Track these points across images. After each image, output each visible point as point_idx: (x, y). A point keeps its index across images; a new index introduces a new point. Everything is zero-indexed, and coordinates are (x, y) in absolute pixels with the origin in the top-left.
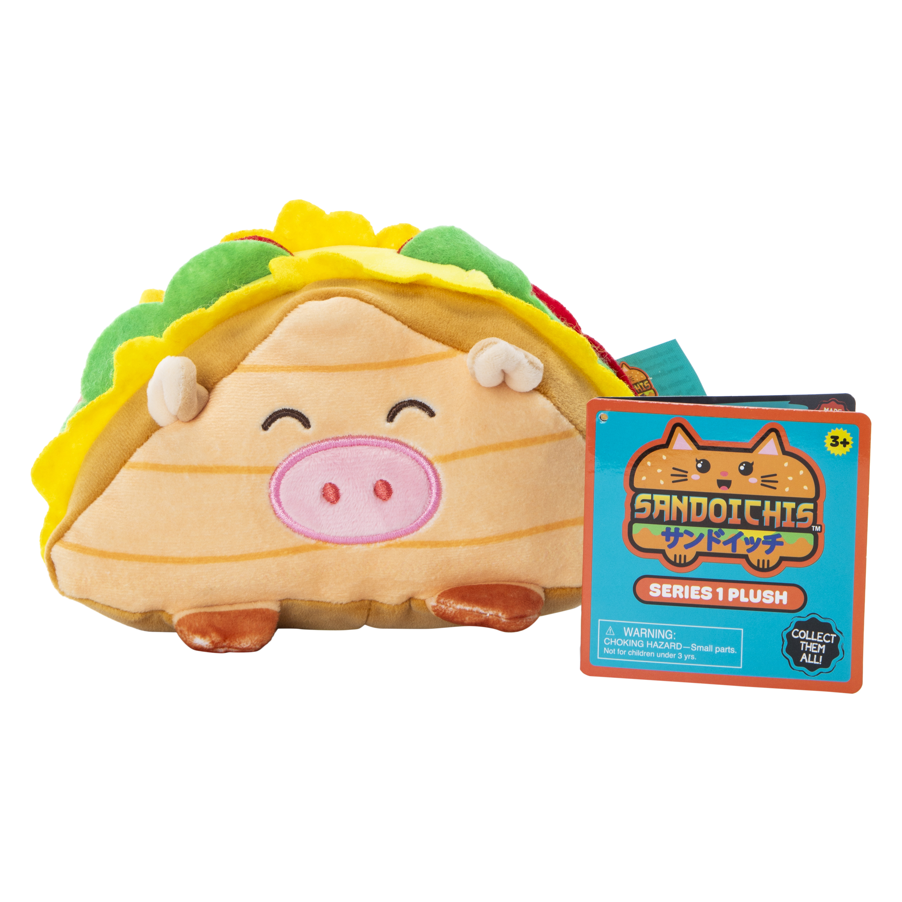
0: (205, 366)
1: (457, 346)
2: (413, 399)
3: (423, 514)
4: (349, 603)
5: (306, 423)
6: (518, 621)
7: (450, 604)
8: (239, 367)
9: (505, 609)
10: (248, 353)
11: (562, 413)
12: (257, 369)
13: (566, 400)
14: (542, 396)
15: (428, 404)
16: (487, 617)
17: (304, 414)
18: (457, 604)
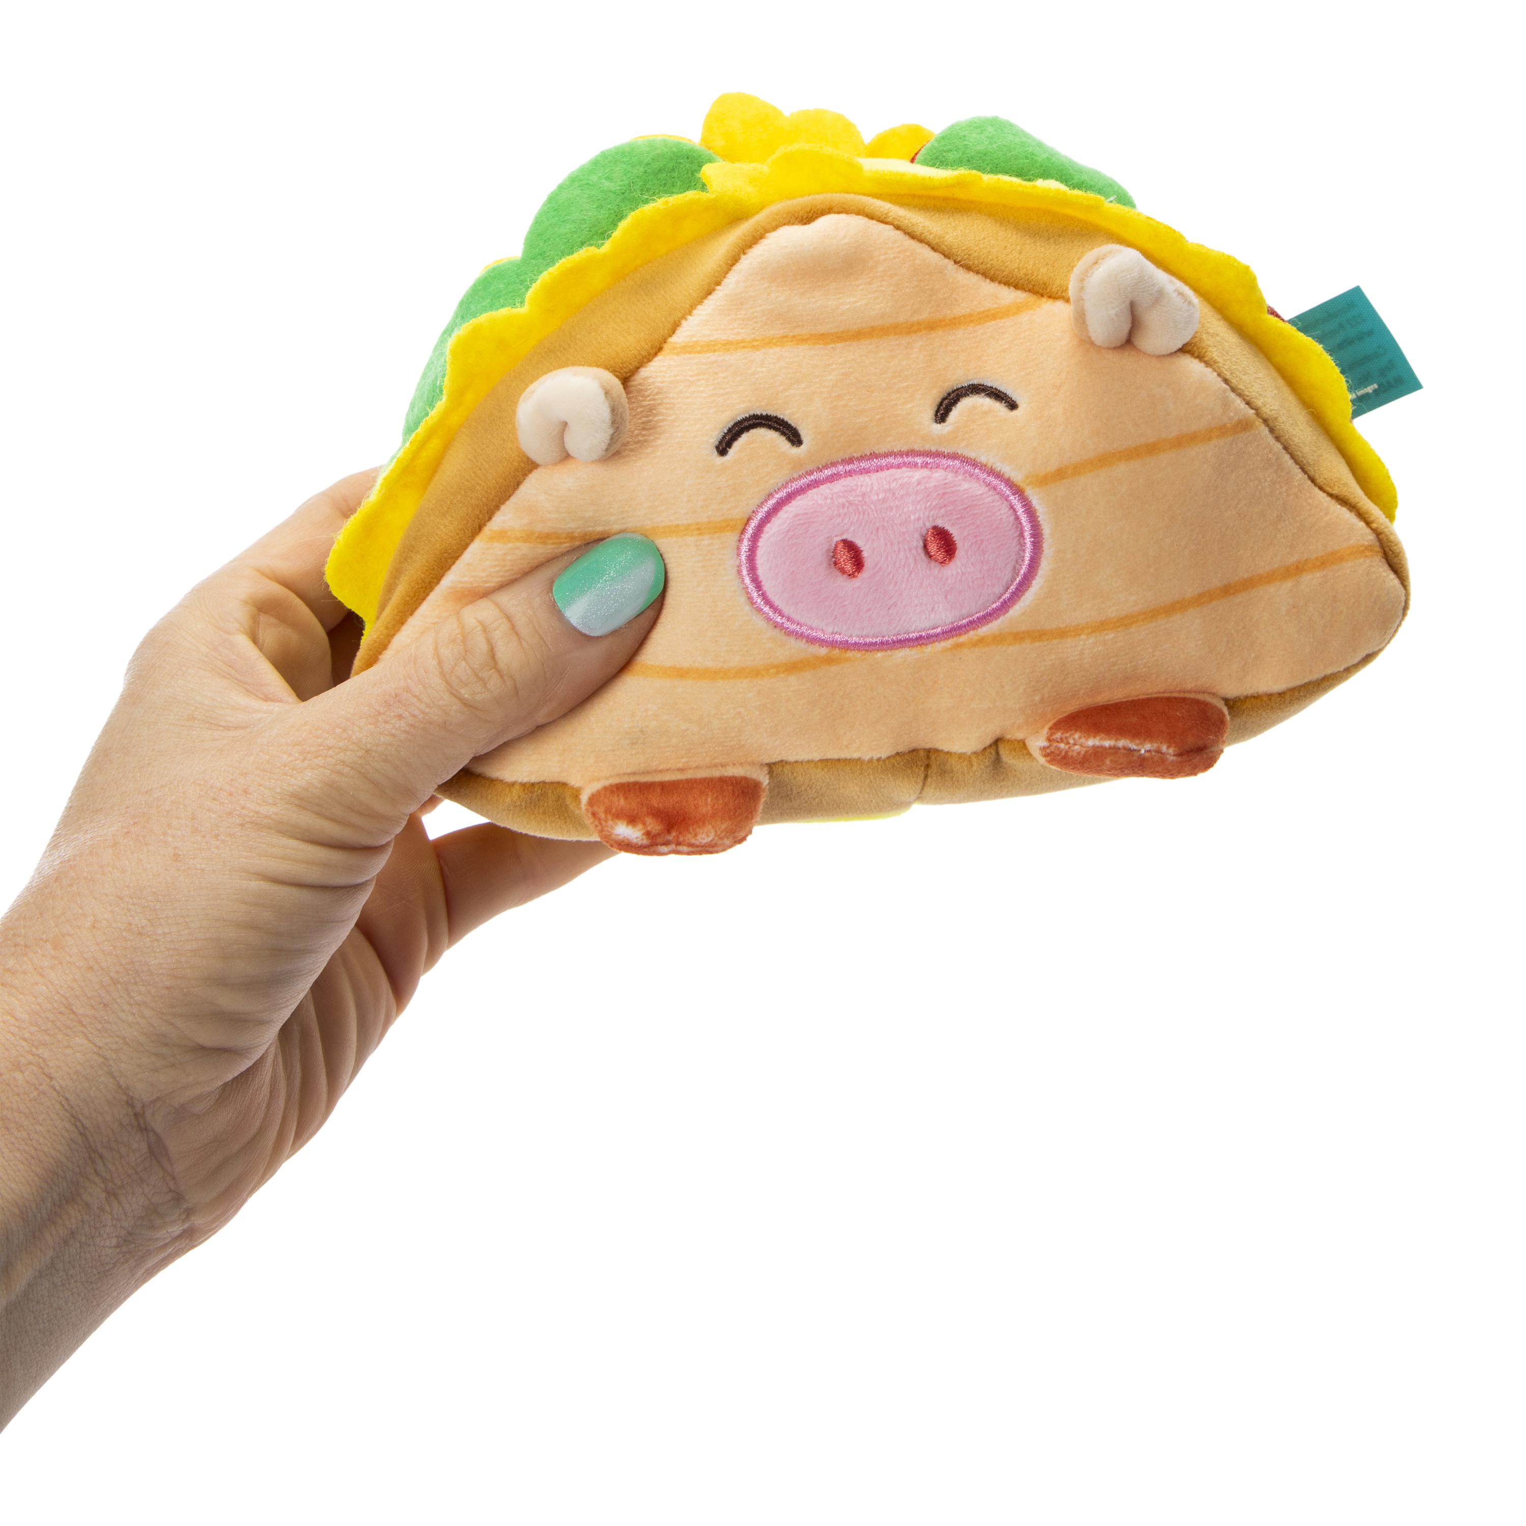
0: (604, 348)
1: (1041, 291)
2: (976, 382)
3: (1012, 582)
4: (892, 756)
5: (794, 437)
6: (1195, 758)
7: (1074, 739)
8: (666, 346)
9: (1170, 739)
10: (680, 321)
11: (1233, 390)
12: (698, 349)
13: (1234, 367)
14: (1197, 361)
15: (1002, 388)
16: (1141, 755)
17: (790, 422)
18: (1088, 738)
